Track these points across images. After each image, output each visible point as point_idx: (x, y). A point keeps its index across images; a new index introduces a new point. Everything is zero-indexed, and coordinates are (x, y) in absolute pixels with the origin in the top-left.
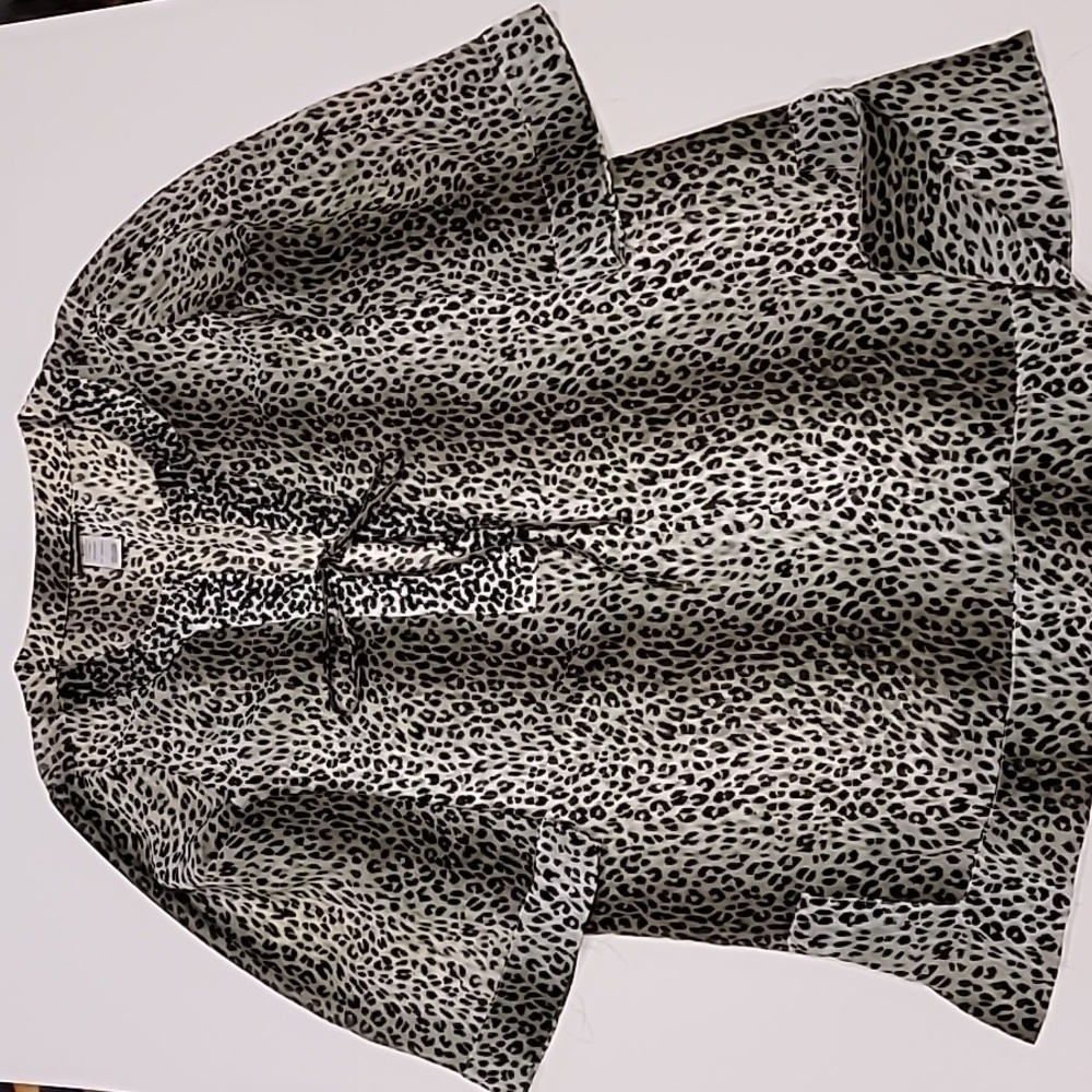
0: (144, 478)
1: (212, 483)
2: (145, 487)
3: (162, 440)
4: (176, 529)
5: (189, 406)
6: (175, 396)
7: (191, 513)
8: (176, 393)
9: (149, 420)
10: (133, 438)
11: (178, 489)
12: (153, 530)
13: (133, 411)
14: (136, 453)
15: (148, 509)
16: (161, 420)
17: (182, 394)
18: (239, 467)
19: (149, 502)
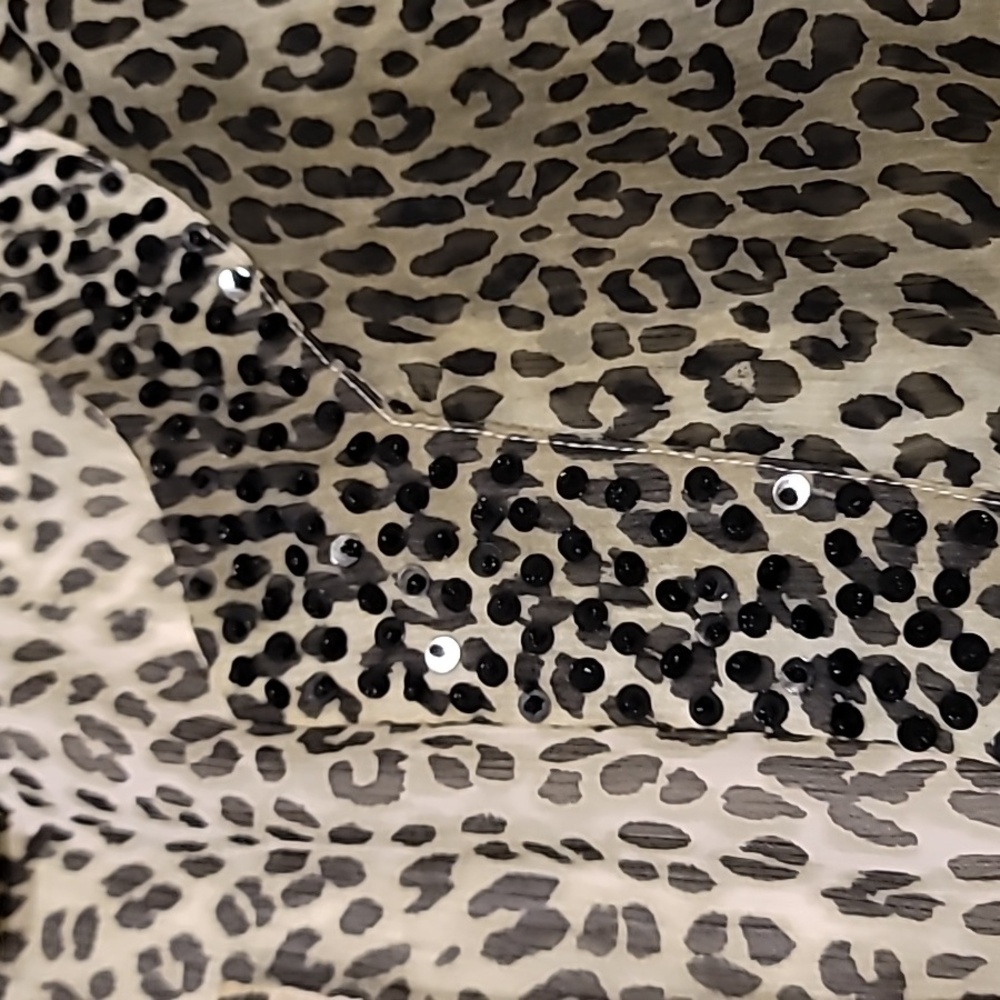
0: (102, 507)
1: (454, 504)
2: (107, 556)
3: (184, 313)
4: (271, 763)
5: (315, 132)
6: (248, 87)
7: (346, 672)
8: (251, 77)
9: (121, 225)
10: (45, 322)
11: (275, 549)
12: (144, 775)
13: (44, 198)
14: (60, 390)
15: (119, 663)
16: (180, 216)
17: (279, 79)
18: (607, 409)
19: (128, 626)
